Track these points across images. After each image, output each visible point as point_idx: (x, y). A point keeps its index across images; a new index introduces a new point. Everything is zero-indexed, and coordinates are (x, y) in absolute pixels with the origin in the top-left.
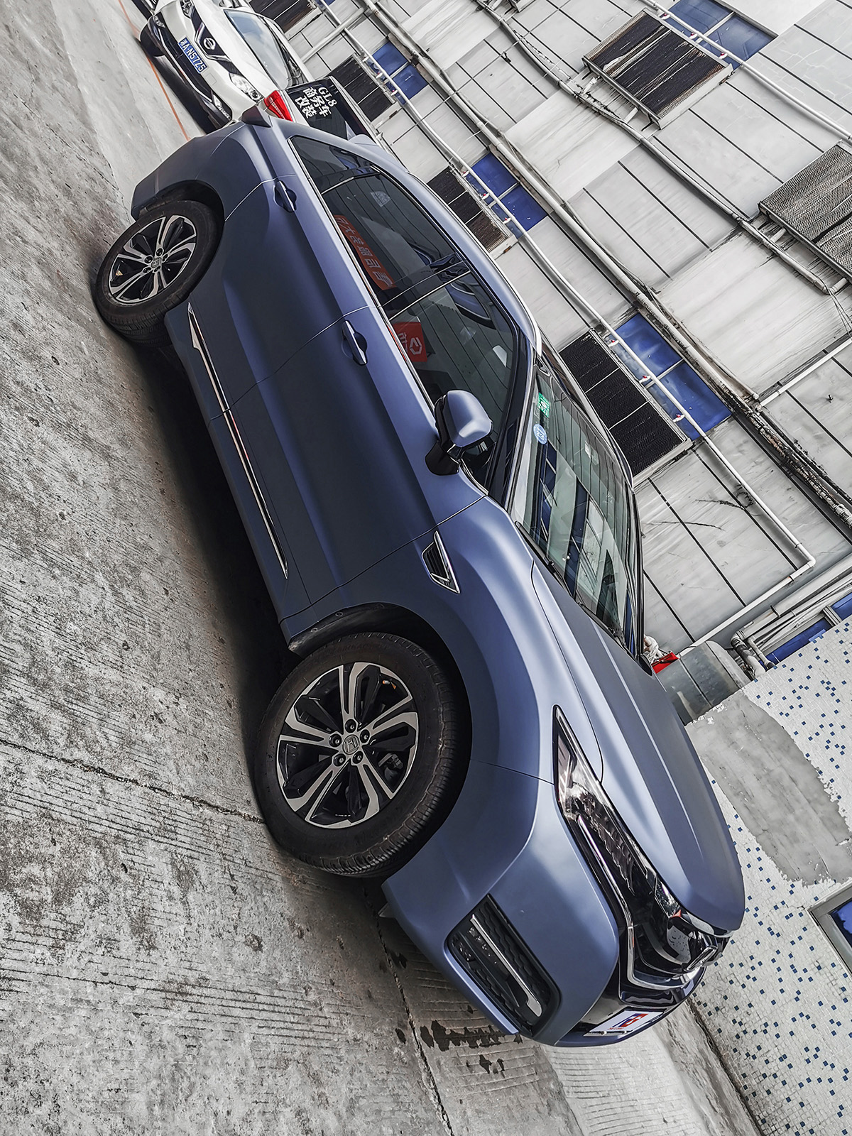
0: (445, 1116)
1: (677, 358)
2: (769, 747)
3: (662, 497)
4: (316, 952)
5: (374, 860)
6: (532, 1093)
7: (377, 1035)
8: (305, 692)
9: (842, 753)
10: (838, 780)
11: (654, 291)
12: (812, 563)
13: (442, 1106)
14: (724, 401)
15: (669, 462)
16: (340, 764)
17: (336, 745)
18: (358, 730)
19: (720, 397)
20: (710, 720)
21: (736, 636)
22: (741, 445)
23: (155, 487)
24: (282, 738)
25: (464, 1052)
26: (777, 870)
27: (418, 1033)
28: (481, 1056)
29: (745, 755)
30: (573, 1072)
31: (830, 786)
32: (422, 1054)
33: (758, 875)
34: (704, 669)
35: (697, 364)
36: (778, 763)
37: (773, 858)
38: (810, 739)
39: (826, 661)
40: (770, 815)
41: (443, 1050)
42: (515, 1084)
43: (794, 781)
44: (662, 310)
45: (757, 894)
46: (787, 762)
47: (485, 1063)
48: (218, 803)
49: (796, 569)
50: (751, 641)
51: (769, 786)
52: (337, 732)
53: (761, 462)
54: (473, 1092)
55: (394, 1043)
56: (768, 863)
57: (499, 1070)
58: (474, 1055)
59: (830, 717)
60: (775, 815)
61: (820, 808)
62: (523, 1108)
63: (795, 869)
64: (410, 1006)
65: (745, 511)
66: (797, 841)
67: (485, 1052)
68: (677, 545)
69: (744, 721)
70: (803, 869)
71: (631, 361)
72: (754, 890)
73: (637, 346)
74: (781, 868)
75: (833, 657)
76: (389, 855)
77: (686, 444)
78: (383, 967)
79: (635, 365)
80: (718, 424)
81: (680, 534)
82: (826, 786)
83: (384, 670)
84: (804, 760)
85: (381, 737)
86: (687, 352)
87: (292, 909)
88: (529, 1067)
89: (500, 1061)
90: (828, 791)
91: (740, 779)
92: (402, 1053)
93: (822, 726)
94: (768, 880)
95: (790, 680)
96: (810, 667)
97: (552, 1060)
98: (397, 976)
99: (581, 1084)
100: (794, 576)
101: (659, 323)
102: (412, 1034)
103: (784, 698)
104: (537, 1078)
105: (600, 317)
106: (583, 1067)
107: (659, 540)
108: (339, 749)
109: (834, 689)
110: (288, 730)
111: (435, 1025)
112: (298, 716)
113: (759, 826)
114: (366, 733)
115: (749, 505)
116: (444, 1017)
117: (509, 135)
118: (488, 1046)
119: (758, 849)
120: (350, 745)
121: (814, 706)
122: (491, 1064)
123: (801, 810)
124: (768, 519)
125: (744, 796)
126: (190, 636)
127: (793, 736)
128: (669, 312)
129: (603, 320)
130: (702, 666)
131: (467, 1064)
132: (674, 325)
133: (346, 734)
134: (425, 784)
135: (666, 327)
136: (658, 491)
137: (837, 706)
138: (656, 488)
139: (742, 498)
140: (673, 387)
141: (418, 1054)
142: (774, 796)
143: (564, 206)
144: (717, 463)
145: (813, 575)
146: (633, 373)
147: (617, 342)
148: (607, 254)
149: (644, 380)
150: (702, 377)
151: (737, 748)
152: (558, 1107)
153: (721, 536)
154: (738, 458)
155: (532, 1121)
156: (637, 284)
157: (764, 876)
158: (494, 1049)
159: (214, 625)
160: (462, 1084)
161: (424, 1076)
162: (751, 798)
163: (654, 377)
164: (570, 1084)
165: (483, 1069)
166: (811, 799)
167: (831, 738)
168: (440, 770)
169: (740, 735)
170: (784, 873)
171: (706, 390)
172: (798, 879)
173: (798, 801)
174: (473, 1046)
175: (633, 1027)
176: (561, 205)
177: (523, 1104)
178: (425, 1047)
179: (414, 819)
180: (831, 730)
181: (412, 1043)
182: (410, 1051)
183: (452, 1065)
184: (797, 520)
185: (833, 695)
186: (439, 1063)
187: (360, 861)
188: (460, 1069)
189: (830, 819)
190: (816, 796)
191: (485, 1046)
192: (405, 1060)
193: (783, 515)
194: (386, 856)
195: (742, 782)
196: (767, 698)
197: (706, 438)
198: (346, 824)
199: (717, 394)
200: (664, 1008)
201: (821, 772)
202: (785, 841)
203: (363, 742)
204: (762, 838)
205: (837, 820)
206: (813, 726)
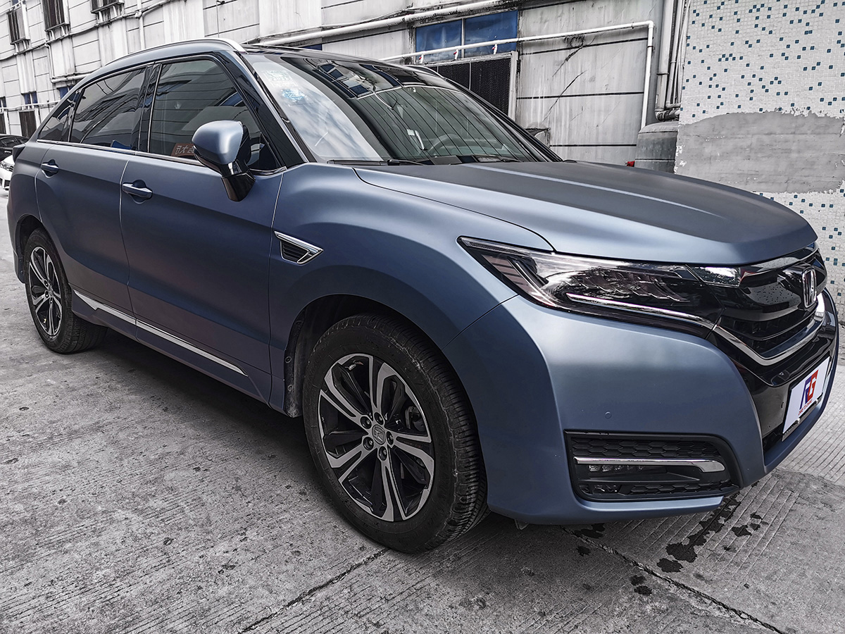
0: (743, 615)
1: (459, 22)
2: (734, 134)
3: (534, 98)
4: (507, 605)
5: (468, 497)
6: (804, 511)
7: (619, 615)
8: (322, 435)
9: (780, 82)
10: (796, 100)
11: (409, 7)
12: (651, 25)
13: (732, 609)
14: (507, 10)
15: (517, 77)
16: (386, 456)
17: (372, 446)
18: (372, 419)
19: (503, 10)
20: (682, 163)
21: (657, 114)
22: (541, 19)
23: (157, 413)
24: (341, 480)
25: (715, 541)
26: (822, 194)
27: (658, 571)
28: (733, 529)
29: (726, 156)
30: (821, 459)
31: (795, 109)
32: (677, 584)
33: (813, 210)
34: (654, 147)
35: (471, 11)
36: (750, 136)
37: (810, 191)
38: (751, 99)
39: (708, 46)
40: (779, 169)
41: (692, 561)
42: (782, 519)
43: (771, 134)
44: (424, 10)
45: (825, 221)
46: (754, 129)
47: (740, 532)
48: (330, 577)
49: (647, 39)
50: (669, 105)
51: (759, 155)
52: (364, 437)
53: (562, 13)
54: (751, 568)
55: (642, 604)
56: (811, 197)
57: (758, 522)
58: (726, 535)
59: (748, 73)
60: (783, 166)
61: (805, 129)
62: (805, 531)
63: (831, 179)
64: (632, 557)
65: (584, 47)
66: (813, 163)
67: (734, 523)
68: (571, 110)
69: (702, 139)
70: (837, 174)
71: (440, 56)
72: (821, 221)
73: (434, 45)
74: (821, 190)
75: (708, 39)
76: (474, 482)
77: (514, 56)
78: (583, 551)
79: (444, 55)
80: (518, 25)
81: (566, 103)
82: (793, 113)
83: (342, 361)
84: (762, 114)
85: (387, 407)
86: (460, 13)
87: (460, 592)
88: (782, 494)
89: (754, 516)
90: (797, 113)
91: (738, 172)
92: (657, 604)
93: (749, 84)
94: (823, 206)
95: (700, 83)
96: (703, 61)
97: (796, 468)
98: (603, 546)
99: (836, 461)
100: (650, 44)
101: (430, 19)
102: (654, 577)
103: (709, 97)
104: (796, 494)
105: (401, 56)
106: (825, 448)
107: (559, 120)
108: (377, 446)
109: (731, 55)
110: (339, 471)
111: (671, 549)
112: (335, 455)
113: (780, 184)
114: (377, 415)
115: (582, 41)
116: (673, 533)
117: (263, 34)
118: (732, 515)
119: (796, 197)
120: (378, 435)
121: (732, 79)
122: (747, 526)
123: (795, 144)
124: (601, 35)
125: (752, 179)
126: (237, 479)
127: (740, 111)
128: (428, 6)
129: (404, 56)
130: (651, 147)
131: (725, 548)
132: (438, 8)
133: (369, 431)
134: (438, 405)
135: (435, 15)
136: (529, 98)
137: (744, 62)
138: (526, 98)
139: (576, 43)
140: (474, 39)
141: (673, 589)
142: (769, 157)
143: (324, 29)
144: (541, 43)
145: (659, 30)
146: (448, 59)
147: (422, 56)
148: (368, 22)
149: (456, 55)
150: (482, 14)
151: (716, 158)
152: (834, 497)
153: (587, 76)
154: (548, 25)
155: (824, 532)
156: (398, 15)
157: (817, 206)
158: (740, 512)
159: (259, 452)
160: (735, 570)
161: (693, 602)
162: (757, 174)
163: (459, 47)
164: (827, 470)
165: (744, 537)
166: (793, 131)
167: (763, 83)
168: (435, 382)
169: (708, 149)
170: (828, 190)
171: (494, 18)
172: (841, 183)
173: (786, 141)
174: (718, 528)
175: (819, 390)
176: (322, 30)
177: (803, 527)
178: (675, 576)
179: (458, 438)
180: (757, 79)
181: (660, 585)
182: (664, 594)
183: (711, 565)
184: (617, 14)
185: (734, 59)
186: (699, 576)
187: (460, 508)
188: (723, 559)
189: (818, 127)
190: (794, 125)
191: (730, 518)
192: (664, 607)
193: (606, 21)
194: (472, 485)
195: (741, 172)
196: (699, 110)
197: (520, 39)
198: (426, 493)
199: (499, 11)
200: (826, 352)
201: (780, 109)
202: (806, 172)
203: (382, 424)
204: (791, 187)
205: (823, 122)
206: (744, 91)
